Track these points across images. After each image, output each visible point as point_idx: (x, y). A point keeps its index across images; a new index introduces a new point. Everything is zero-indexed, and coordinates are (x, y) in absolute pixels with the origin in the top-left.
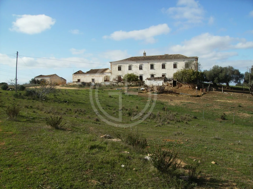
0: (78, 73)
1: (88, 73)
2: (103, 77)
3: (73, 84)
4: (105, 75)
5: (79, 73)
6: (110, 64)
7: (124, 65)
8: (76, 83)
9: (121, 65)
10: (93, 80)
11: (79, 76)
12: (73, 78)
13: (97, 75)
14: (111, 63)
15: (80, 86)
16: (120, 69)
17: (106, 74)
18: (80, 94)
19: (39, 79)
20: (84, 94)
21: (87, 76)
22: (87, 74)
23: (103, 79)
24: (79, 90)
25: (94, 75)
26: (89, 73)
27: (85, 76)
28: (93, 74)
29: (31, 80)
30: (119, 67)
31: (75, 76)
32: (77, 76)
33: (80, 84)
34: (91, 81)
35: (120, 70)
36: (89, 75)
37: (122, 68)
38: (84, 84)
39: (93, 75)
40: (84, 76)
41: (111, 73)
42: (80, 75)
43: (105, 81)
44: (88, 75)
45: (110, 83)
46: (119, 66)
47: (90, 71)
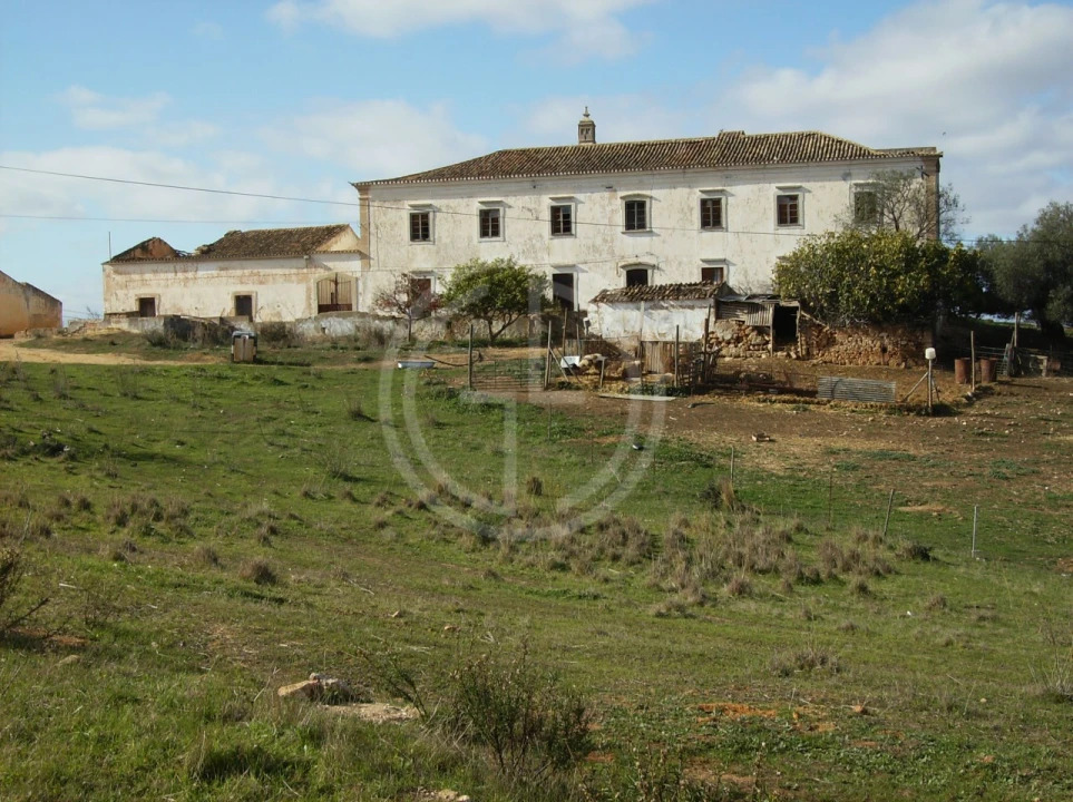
0: (138, 253)
1: (208, 253)
2: (312, 284)
3: (104, 332)
4: (320, 273)
5: (150, 253)
6: (356, 194)
7: (453, 202)
8: (124, 325)
9: (430, 206)
10: (244, 304)
11: (147, 276)
12: (108, 291)
13: (268, 271)
14: (363, 188)
15: (154, 345)
16: (420, 228)
17: (330, 264)
18: (154, 395)
20: (178, 400)
21: (200, 273)
22: (200, 265)
23: (309, 298)
24: (145, 372)
25: (247, 272)
26: (217, 259)
27: (190, 275)
28: (245, 263)
30: (413, 217)
31: (118, 278)
32: (137, 277)
33: (154, 332)
34: (227, 308)
35: (426, 236)
36: (215, 273)
37: (440, 226)
38: (181, 330)
39: (239, 272)
40: (180, 275)
41: (363, 255)
42: (155, 272)
43: (322, 309)
44: (206, 272)
45: (361, 321)
46: (413, 207)
47: (220, 241)
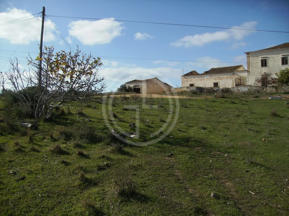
0: (190, 74)
1: (207, 73)
2: (234, 79)
4: (236, 76)
5: (193, 74)
6: (246, 55)
7: (274, 56)
8: (185, 89)
9: (267, 57)
10: (216, 84)
11: (192, 79)
12: (183, 83)
13: (222, 76)
14: (248, 54)
15: (193, 93)
16: (264, 63)
17: (239, 74)
18: (192, 107)
19: (132, 86)
21: (205, 78)
22: (205, 76)
23: (233, 83)
25: (217, 77)
26: (209, 74)
27: (202, 78)
28: (217, 75)
29: (119, 87)
30: (262, 60)
31: (185, 79)
32: (189, 79)
34: (212, 85)
35: (266, 65)
36: (209, 77)
37: (270, 63)
38: (201, 90)
39: (215, 77)
40: (200, 78)
41: (248, 71)
42: (194, 78)
43: (236, 85)
44: (206, 77)
45: (249, 88)
46: (262, 58)
47: (210, 70)
